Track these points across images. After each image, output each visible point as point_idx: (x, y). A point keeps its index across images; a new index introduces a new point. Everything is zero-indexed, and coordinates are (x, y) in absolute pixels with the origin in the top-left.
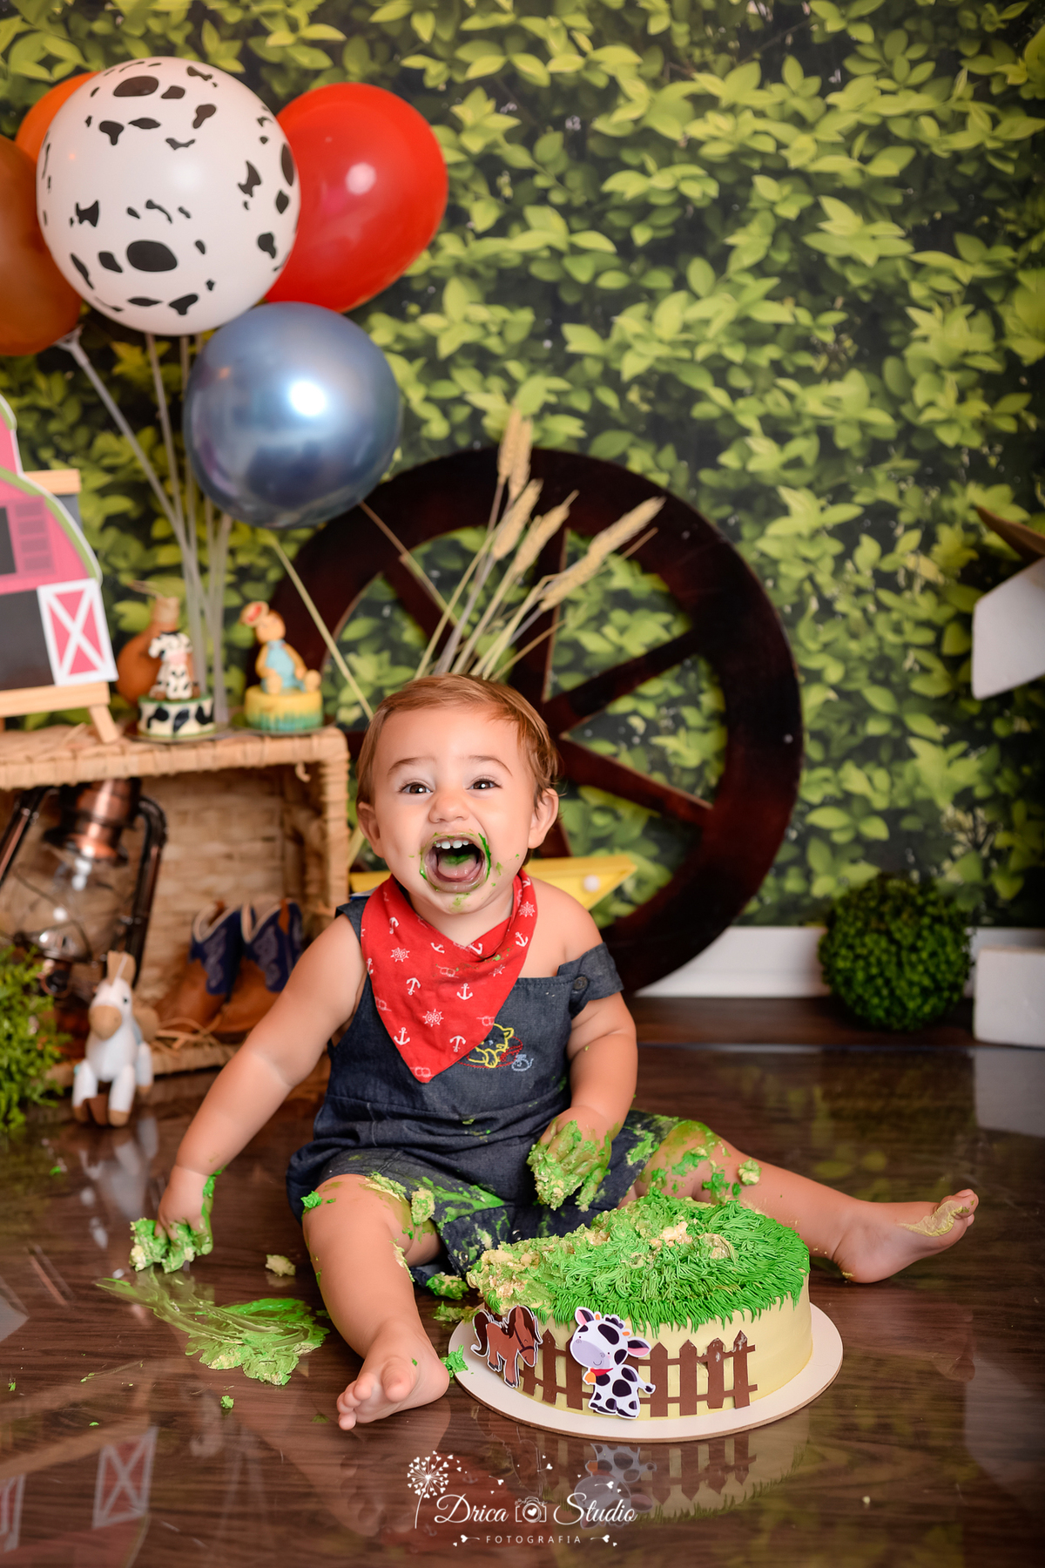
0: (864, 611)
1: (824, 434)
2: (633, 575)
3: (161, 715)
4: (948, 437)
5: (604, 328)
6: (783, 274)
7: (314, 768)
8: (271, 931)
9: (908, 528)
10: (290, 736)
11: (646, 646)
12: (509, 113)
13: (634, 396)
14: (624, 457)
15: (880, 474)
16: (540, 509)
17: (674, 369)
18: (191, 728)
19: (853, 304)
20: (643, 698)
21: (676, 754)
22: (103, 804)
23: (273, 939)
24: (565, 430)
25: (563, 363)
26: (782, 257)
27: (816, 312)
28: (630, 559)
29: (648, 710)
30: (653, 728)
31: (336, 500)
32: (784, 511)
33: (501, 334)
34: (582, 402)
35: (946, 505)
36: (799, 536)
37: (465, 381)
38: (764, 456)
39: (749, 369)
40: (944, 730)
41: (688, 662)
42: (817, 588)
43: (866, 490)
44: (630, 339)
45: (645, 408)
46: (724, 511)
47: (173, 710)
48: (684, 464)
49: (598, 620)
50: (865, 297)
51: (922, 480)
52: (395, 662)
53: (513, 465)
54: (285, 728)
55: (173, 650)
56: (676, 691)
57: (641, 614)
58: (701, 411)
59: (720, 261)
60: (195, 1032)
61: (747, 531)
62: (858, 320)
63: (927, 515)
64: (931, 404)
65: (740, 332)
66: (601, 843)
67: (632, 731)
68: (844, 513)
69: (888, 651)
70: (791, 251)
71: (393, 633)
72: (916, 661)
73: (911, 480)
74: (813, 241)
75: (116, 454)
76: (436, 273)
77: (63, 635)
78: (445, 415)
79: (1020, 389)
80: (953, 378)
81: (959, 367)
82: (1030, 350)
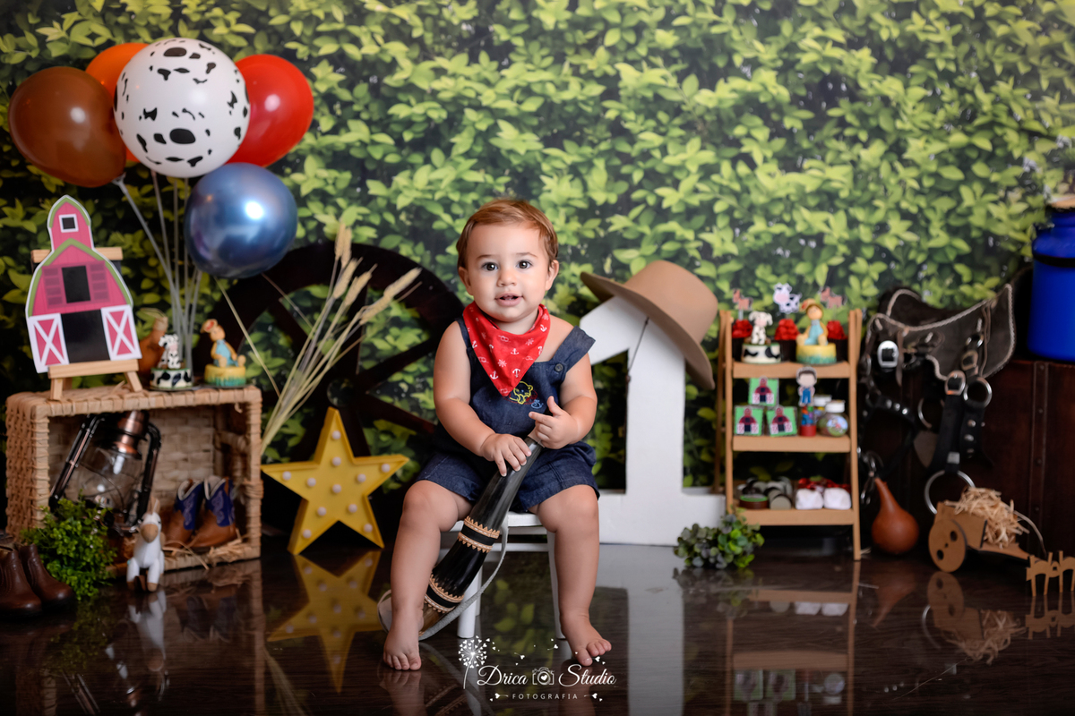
2: (401, 309)
3: (166, 377)
5: (388, 182)
6: (480, 158)
7: (245, 405)
8: (220, 493)
10: (232, 389)
11: (409, 346)
12: (341, 73)
13: (403, 217)
14: (397, 248)
16: (357, 273)
17: (424, 204)
18: (181, 384)
19: (514, 173)
20: (407, 373)
21: (424, 402)
22: (130, 425)
23: (222, 498)
24: (367, 234)
25: (366, 199)
26: (478, 149)
27: (496, 177)
28: (400, 302)
29: (410, 379)
30: (412, 389)
31: (253, 267)
33: (334, 184)
34: (376, 220)
37: (315, 208)
39: (462, 204)
41: (430, 355)
44: (401, 188)
45: (408, 223)
46: (449, 276)
47: (173, 374)
48: (428, 252)
49: (383, 333)
50: (520, 170)
52: (274, 355)
53: (343, 250)
54: (228, 384)
55: (172, 343)
56: (424, 369)
57: (406, 329)
58: (437, 225)
59: (447, 150)
60: (182, 547)
62: (516, 181)
65: (458, 186)
66: (384, 450)
67: (401, 390)
70: (483, 146)
71: (273, 340)
74: (494, 141)
76: (301, 153)
77: (114, 334)
78: (304, 225)
79: (596, 217)
80: (563, 211)
81: (566, 205)
82: (600, 197)
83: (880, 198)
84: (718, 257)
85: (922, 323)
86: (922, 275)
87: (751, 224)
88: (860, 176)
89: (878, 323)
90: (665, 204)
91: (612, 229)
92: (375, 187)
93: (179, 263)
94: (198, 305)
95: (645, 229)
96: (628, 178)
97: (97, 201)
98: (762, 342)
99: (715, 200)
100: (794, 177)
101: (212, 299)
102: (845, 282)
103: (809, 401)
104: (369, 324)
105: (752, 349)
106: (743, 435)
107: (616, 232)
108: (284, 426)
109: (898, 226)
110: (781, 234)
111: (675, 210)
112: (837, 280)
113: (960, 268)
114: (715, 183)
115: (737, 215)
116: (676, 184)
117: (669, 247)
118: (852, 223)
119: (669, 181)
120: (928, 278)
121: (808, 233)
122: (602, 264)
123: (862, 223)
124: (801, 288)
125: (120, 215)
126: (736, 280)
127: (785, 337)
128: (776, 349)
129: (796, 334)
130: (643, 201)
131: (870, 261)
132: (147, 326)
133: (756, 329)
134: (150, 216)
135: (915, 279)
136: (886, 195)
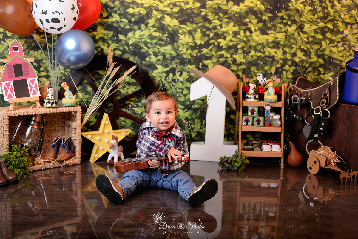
0: (170, 86)
1: (164, 55)
2: (130, 79)
3: (49, 102)
4: (185, 56)
5: (126, 35)
6: (157, 27)
7: (75, 112)
8: (67, 142)
9: (178, 72)
10: (71, 107)
11: (132, 92)
13: (131, 48)
14: (129, 58)
15: (173, 62)
16: (115, 67)
17: (138, 43)
18: (54, 105)
19: (169, 33)
20: (131, 101)
21: (137, 111)
23: (68, 144)
24: (118, 53)
25: (118, 41)
26: (157, 25)
27: (163, 34)
28: (130, 77)
29: (132, 103)
30: (133, 106)
32: (157, 68)
33: (107, 36)
34: (121, 48)
35: (184, 68)
36: (159, 73)
37: (100, 44)
38: (153, 59)
39: (151, 43)
40: (183, 107)
42: (162, 82)
43: (171, 65)
44: (130, 37)
45: (133, 50)
48: (139, 60)
49: (124, 87)
50: (171, 32)
51: (180, 64)
52: (86, 94)
53: (110, 59)
56: (137, 100)
57: (131, 86)
58: (142, 50)
59: (147, 25)
61: (150, 72)
62: (170, 36)
63: (181, 70)
64: (182, 51)
65: (150, 37)
66: (123, 127)
67: (129, 107)
68: (167, 69)
69: (174, 93)
70: (159, 24)
71: (86, 89)
72: (179, 95)
73: (178, 63)
74: (163, 22)
75: (34, 55)
76: (96, 24)
77: (31, 88)
78: (97, 50)
79: (197, 49)
80: (186, 46)
81: (187, 45)
82: (199, 42)
83: (294, 44)
84: (238, 63)
85: (307, 88)
86: (307, 71)
87: (250, 52)
88: (288, 36)
89: (292, 87)
90: (221, 45)
91: (202, 53)
92: (121, 37)
93: (54, 62)
94: (60, 76)
95: (214, 54)
96: (208, 35)
97: (25, 40)
98: (253, 94)
99: (238, 44)
100: (265, 37)
101: (65, 74)
102: (282, 73)
103: (268, 115)
104: (119, 84)
105: (249, 96)
106: (245, 126)
107: (204, 54)
108: (89, 118)
109: (300, 54)
110: (260, 56)
111: (224, 47)
112: (278, 73)
113: (320, 69)
114: (238, 38)
115: (245, 49)
116: (225, 38)
117: (222, 60)
118: (284, 53)
119: (222, 37)
120: (310, 72)
121: (269, 56)
122: (199, 65)
123: (288, 53)
124: (266, 75)
125: (33, 45)
126: (244, 71)
127: (261, 92)
128: (257, 97)
129: (264, 91)
130: (214, 44)
131: (290, 66)
132: (42, 83)
133: (251, 89)
134: (43, 45)
135: (305, 72)
136: (296, 44)
